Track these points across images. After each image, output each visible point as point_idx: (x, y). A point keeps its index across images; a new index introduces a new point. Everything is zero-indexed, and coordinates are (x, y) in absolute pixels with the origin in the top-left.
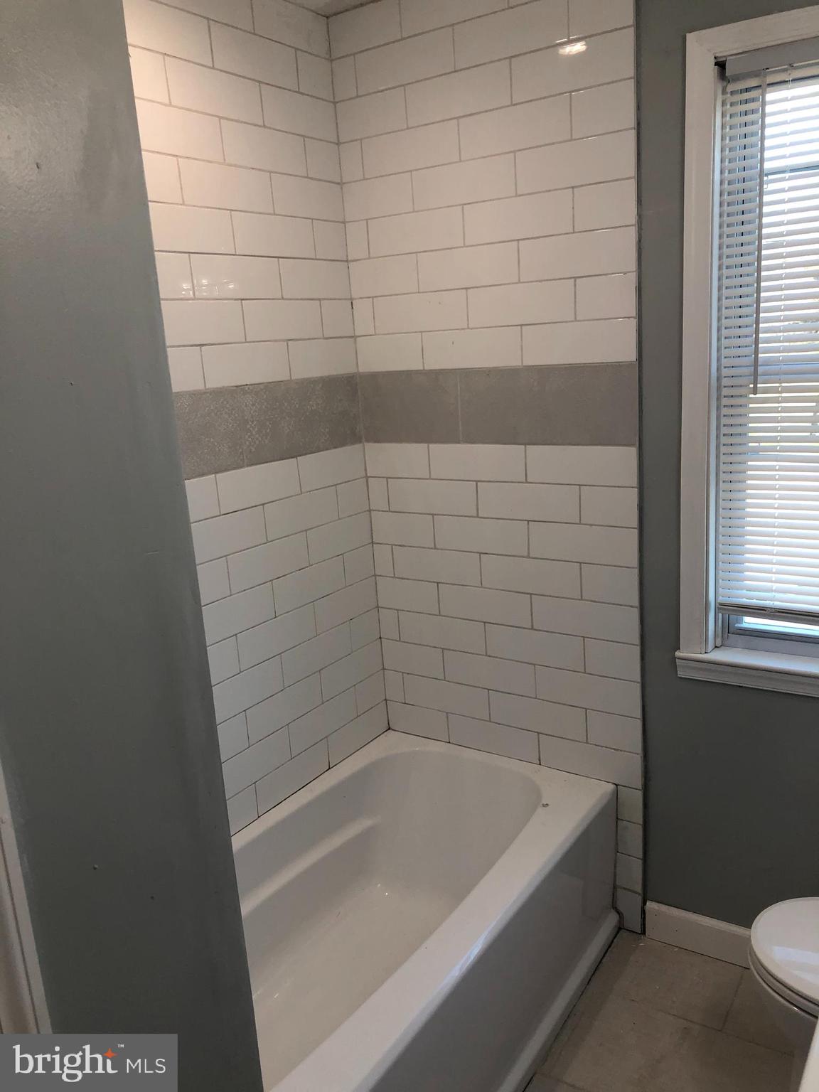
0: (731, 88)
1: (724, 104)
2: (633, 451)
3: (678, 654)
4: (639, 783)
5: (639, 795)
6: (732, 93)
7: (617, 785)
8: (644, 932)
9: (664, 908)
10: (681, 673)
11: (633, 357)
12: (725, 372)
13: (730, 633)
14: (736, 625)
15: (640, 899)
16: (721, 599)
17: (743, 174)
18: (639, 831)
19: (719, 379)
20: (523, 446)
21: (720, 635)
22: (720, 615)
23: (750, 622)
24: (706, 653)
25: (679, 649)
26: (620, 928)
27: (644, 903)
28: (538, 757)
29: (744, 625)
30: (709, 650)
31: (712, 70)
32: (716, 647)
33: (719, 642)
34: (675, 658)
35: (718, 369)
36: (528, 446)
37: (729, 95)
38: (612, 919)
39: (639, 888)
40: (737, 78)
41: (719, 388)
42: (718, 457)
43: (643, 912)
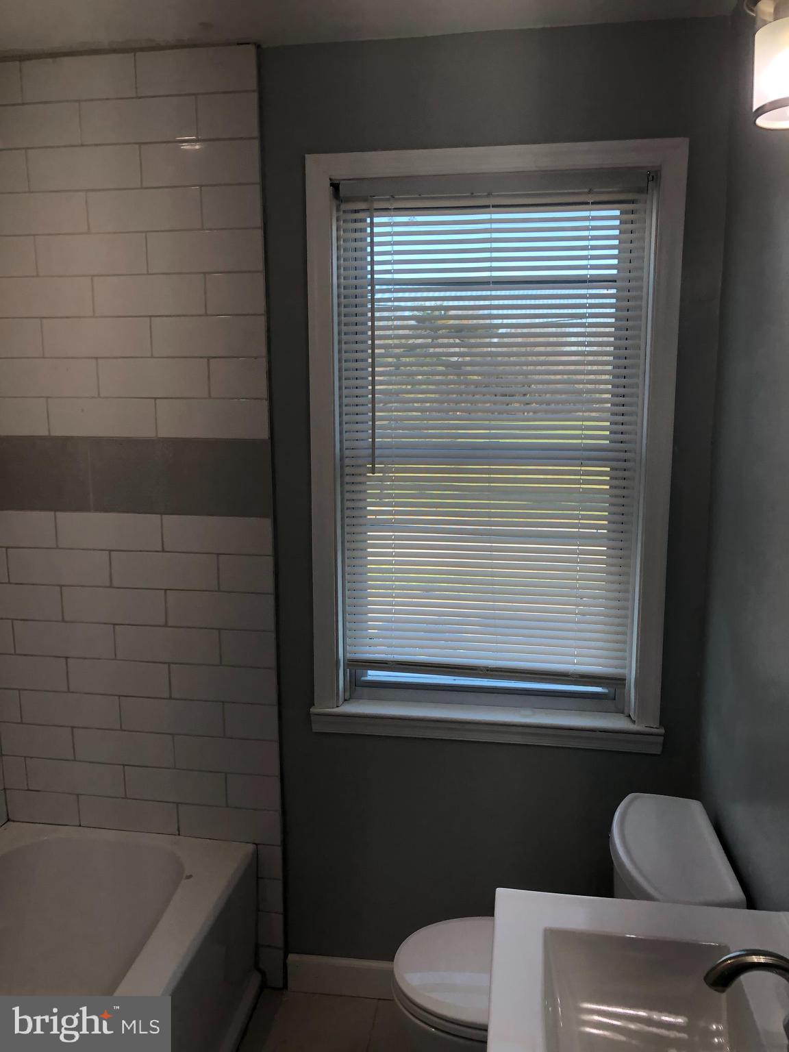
0: (344, 207)
1: (338, 220)
2: (267, 523)
3: (313, 710)
4: (278, 839)
5: (278, 852)
6: (344, 211)
7: (257, 844)
8: (285, 986)
9: (306, 958)
10: (316, 728)
11: (264, 434)
12: (347, 453)
13: (358, 687)
14: (363, 678)
15: (281, 953)
16: (349, 656)
17: (355, 282)
18: (278, 887)
19: (342, 459)
20: (159, 516)
21: (349, 687)
22: (348, 670)
23: (373, 675)
24: (337, 707)
25: (314, 705)
26: (263, 986)
27: (286, 957)
28: (177, 828)
29: (369, 678)
30: (341, 702)
31: (328, 190)
32: (345, 700)
33: (348, 695)
34: (309, 714)
35: (341, 450)
36: (163, 516)
37: (342, 213)
38: (255, 979)
39: (280, 943)
40: (349, 200)
41: (342, 467)
42: (343, 528)
43: (285, 966)
